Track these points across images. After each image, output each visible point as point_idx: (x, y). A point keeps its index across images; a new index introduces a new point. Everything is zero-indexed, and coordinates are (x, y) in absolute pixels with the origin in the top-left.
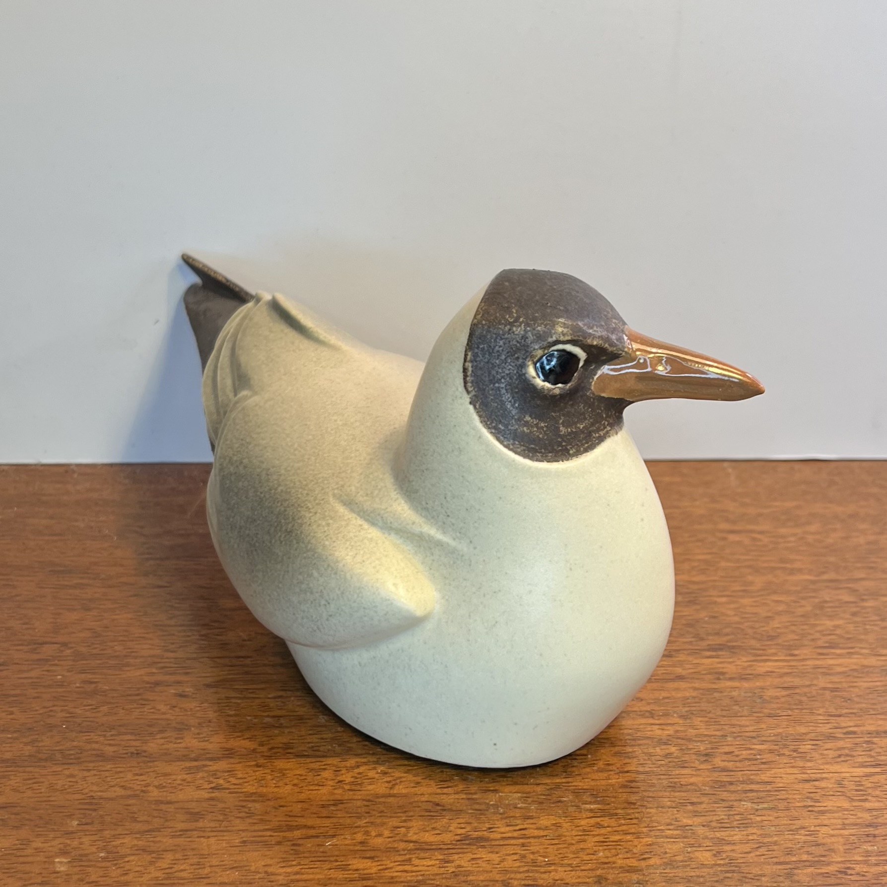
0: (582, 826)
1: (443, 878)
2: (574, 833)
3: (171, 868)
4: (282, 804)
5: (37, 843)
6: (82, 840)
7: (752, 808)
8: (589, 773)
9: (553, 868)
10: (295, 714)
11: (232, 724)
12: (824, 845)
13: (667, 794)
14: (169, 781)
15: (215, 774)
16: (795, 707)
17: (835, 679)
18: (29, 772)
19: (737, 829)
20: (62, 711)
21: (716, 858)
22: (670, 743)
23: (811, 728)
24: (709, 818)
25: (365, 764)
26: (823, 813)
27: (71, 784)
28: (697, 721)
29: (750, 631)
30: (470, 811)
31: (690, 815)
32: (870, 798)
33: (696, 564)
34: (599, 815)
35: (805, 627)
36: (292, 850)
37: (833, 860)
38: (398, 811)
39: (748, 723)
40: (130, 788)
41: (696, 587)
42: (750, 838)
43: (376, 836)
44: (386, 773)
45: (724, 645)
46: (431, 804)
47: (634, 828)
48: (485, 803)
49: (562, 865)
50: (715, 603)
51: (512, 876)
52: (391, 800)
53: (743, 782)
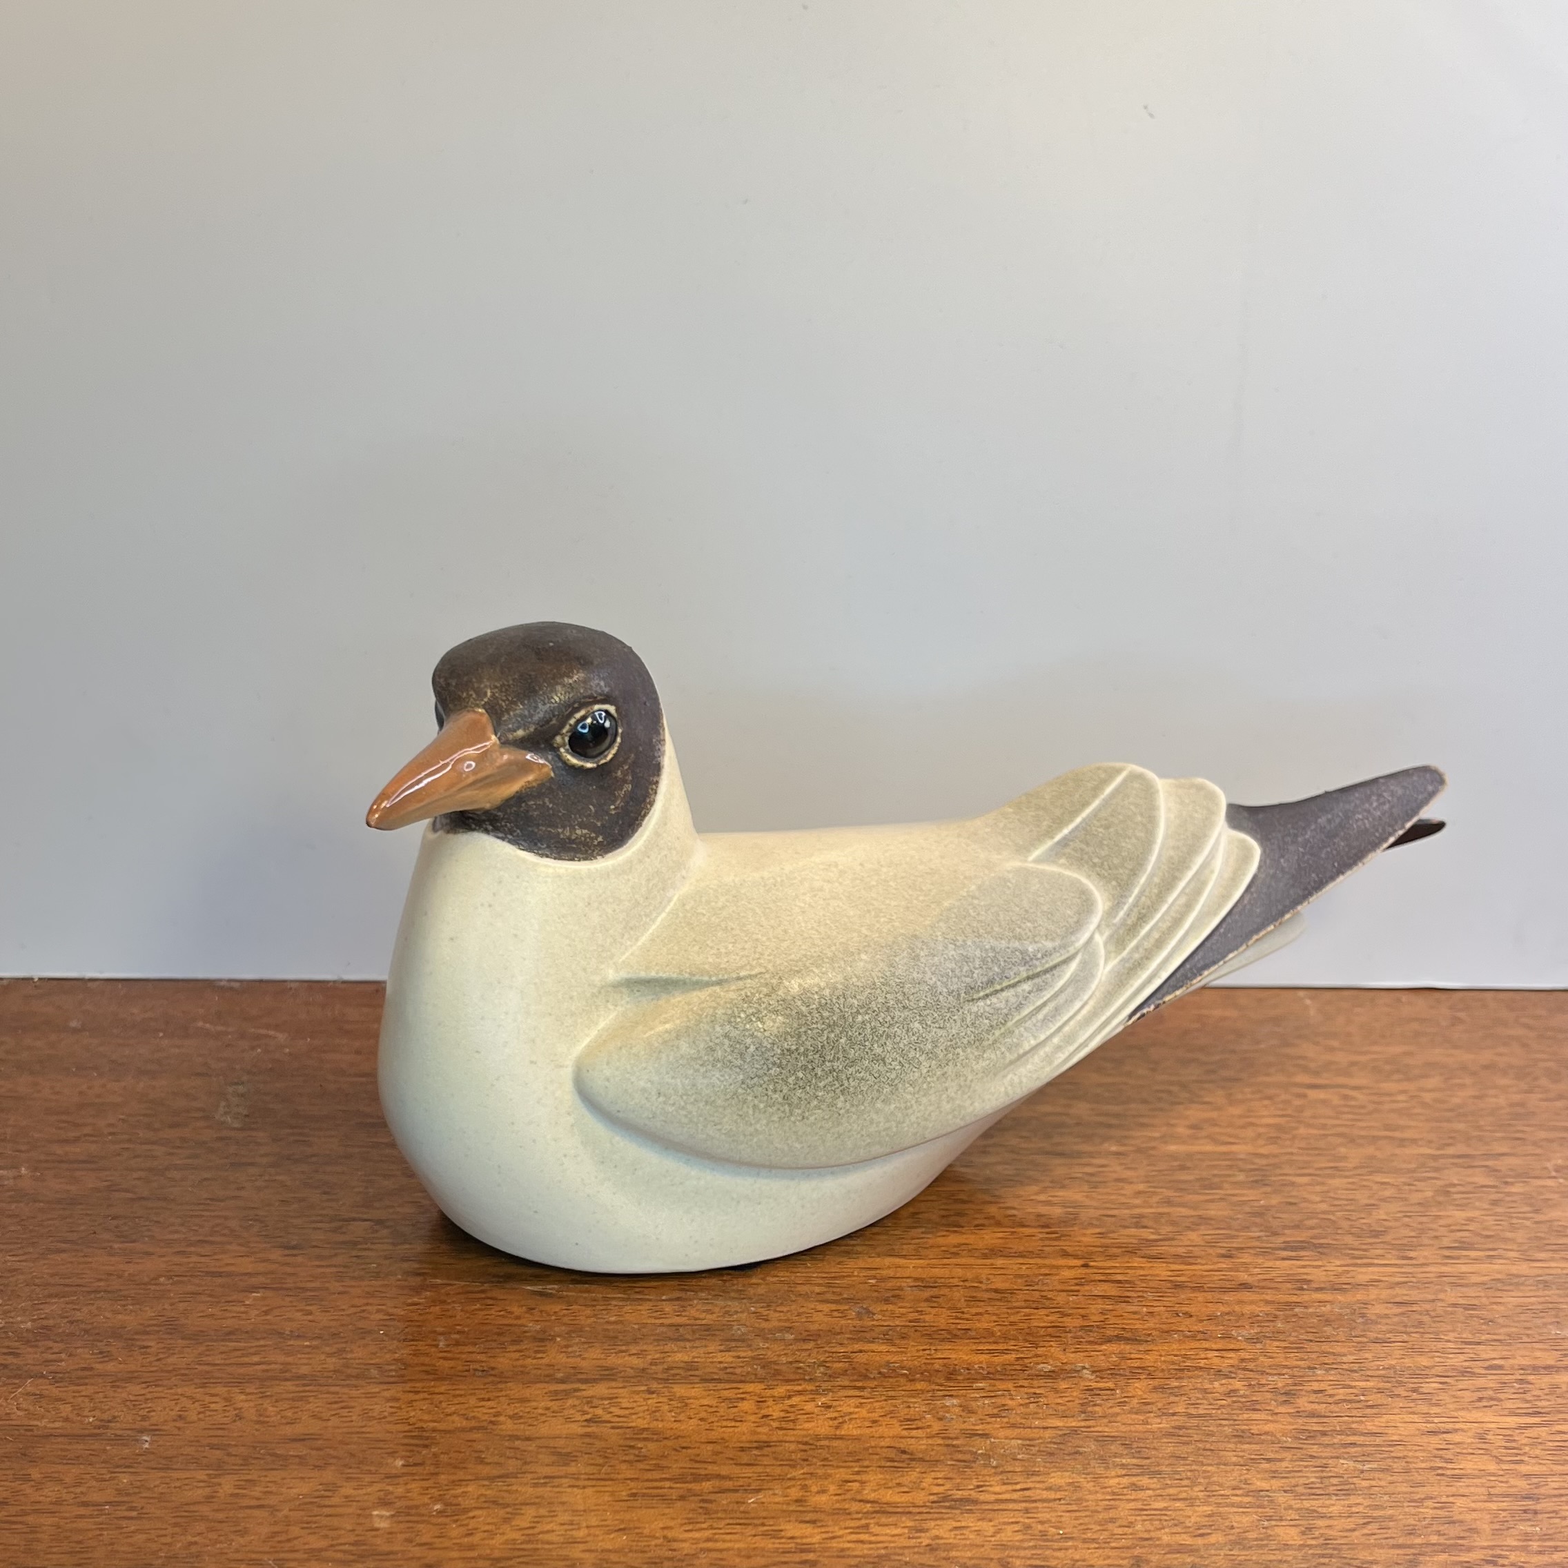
0: (1110, 1487)
1: (915, 1553)
2: (1100, 1496)
3: (533, 1528)
4: (685, 1445)
5: (348, 1490)
6: (409, 1486)
7: (1355, 1469)
8: (1118, 1414)
9: (1070, 1543)
10: (699, 1322)
11: (611, 1334)
12: (1462, 1522)
13: (1232, 1446)
14: (527, 1410)
15: (591, 1402)
16: (1412, 1330)
17: (1471, 1292)
18: (333, 1393)
19: (1334, 1498)
20: (378, 1311)
21: (1305, 1537)
22: (1233, 1375)
23: (1437, 1359)
24: (1293, 1481)
25: (800, 1393)
26: (1459, 1477)
27: (393, 1410)
28: (1272, 1346)
29: (1345, 1224)
30: (949, 1463)
31: (1266, 1475)
32: (1526, 1459)
33: (1262, 1130)
34: (1135, 1472)
35: (1424, 1219)
36: (701, 1507)
37: (1476, 1544)
38: (847, 1459)
39: (1344, 1350)
40: (474, 1417)
41: (1264, 1162)
42: (1354, 1509)
43: (818, 1492)
44: (830, 1407)
45: (1308, 1243)
46: (895, 1451)
47: (1185, 1491)
48: (970, 1451)
49: (1085, 1541)
50: (1293, 1184)
51: (1013, 1553)
52: (835, 1443)
53: (1341, 1433)
